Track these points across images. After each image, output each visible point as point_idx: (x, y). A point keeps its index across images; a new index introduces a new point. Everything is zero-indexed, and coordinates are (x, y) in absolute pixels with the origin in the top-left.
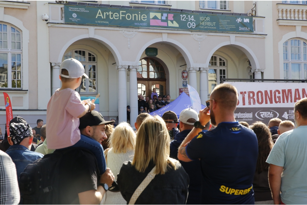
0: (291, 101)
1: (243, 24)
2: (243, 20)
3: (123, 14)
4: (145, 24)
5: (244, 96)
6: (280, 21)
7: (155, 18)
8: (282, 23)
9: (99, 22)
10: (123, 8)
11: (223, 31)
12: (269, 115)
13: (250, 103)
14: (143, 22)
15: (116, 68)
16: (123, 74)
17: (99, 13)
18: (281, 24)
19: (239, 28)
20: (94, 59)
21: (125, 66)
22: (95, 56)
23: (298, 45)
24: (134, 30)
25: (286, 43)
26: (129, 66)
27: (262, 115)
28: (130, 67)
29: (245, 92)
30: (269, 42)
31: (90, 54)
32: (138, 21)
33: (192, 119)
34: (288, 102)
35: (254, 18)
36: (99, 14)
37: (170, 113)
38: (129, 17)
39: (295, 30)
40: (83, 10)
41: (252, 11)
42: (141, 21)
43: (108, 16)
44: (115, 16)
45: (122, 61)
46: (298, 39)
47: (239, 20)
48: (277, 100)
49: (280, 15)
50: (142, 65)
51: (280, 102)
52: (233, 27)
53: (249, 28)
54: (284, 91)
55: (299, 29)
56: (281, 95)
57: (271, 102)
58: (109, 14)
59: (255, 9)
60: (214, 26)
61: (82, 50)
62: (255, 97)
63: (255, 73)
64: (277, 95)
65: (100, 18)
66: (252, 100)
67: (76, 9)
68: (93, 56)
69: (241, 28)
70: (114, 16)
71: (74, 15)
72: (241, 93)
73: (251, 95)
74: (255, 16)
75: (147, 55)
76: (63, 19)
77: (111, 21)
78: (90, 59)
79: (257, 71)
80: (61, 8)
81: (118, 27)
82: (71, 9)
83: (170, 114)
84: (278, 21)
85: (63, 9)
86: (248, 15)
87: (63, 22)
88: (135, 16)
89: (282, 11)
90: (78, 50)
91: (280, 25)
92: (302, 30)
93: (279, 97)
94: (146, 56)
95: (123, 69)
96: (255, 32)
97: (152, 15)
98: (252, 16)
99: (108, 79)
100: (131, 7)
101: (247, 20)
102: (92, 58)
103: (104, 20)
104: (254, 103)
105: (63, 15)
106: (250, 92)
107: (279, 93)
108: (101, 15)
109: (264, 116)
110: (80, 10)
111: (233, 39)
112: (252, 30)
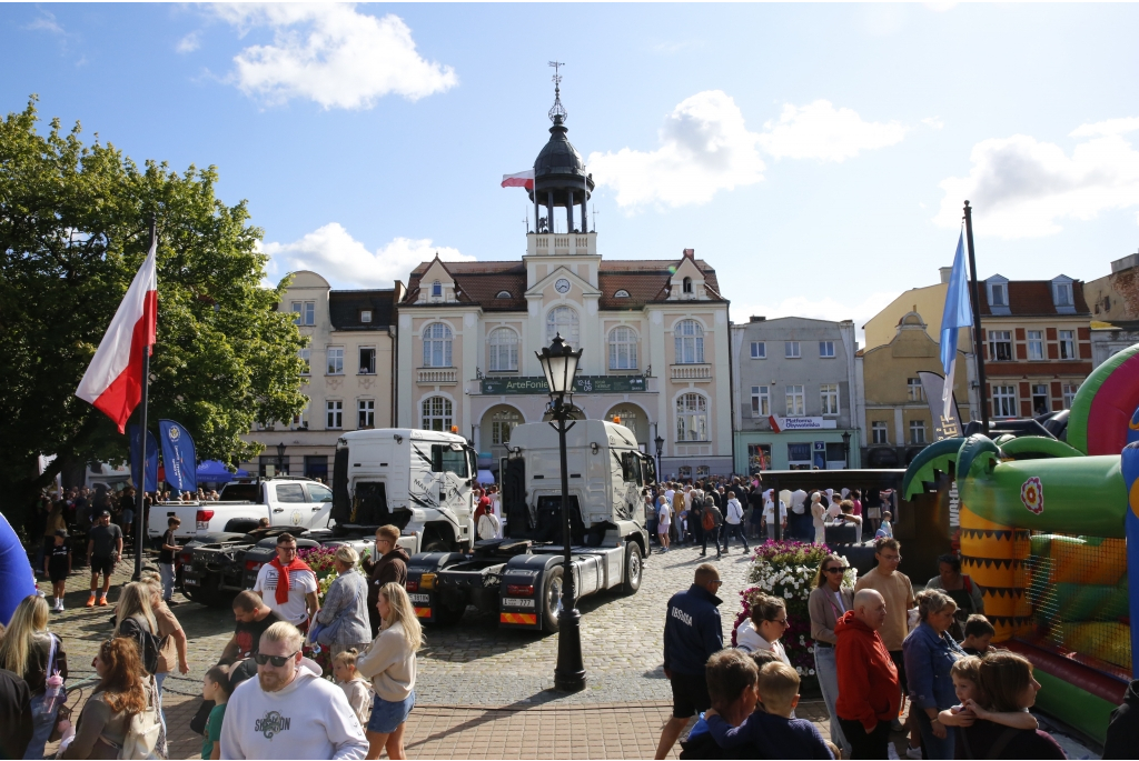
1: (636, 385)
2: (636, 382)
3: (528, 383)
6: (672, 380)
8: (674, 381)
9: (509, 391)
11: (617, 392)
17: (510, 385)
19: (631, 389)
24: (538, 395)
30: (662, 399)
32: (541, 389)
35: (647, 380)
38: (533, 385)
39: (688, 387)
40: (496, 383)
41: (645, 374)
44: (522, 385)
46: (693, 394)
47: (632, 381)
49: (673, 374)
52: (626, 387)
53: (643, 387)
55: (692, 385)
58: (517, 385)
59: (647, 373)
65: (510, 388)
67: (492, 383)
69: (634, 388)
71: (490, 388)
74: (648, 378)
76: (482, 391)
77: (518, 390)
81: (524, 394)
82: (487, 383)
84: (670, 380)
85: (481, 383)
86: (641, 377)
87: (481, 393)
88: (538, 385)
89: (675, 371)
91: (672, 384)
92: (695, 387)
96: (647, 391)
98: (645, 378)
100: (536, 377)
103: (513, 389)
105: (482, 388)
111: (626, 398)
112: (644, 389)
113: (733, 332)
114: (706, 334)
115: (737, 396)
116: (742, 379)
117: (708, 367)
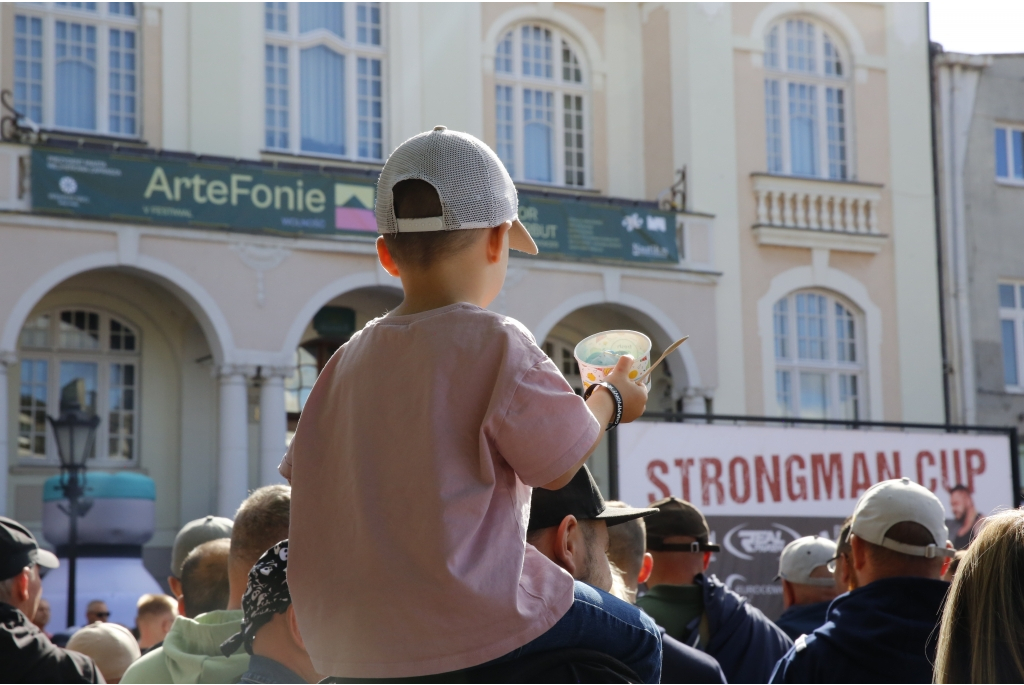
0: (842, 495)
1: (645, 236)
2: (645, 224)
3: (241, 184)
4: (318, 224)
5: (687, 472)
6: (763, 230)
7: (354, 203)
8: (768, 236)
9: (158, 210)
10: (241, 165)
11: (584, 256)
12: (770, 543)
13: (706, 499)
14: (313, 216)
15: (213, 373)
16: (235, 395)
18: (765, 240)
19: (630, 249)
20: (130, 344)
21: (245, 366)
22: (135, 332)
23: (821, 312)
24: (281, 243)
25: (782, 304)
26: (259, 369)
27: (746, 544)
28: (264, 373)
29: (691, 462)
30: (728, 297)
31: (115, 326)
32: (295, 214)
33: (912, 524)
34: (829, 496)
35: (680, 218)
36: (159, 182)
37: (673, 508)
38: (262, 196)
39: (808, 261)
41: (674, 194)
42: (306, 214)
43: (187, 193)
45: (234, 349)
46: (818, 293)
47: (632, 222)
48: (796, 489)
49: (763, 209)
50: (299, 367)
51: (805, 498)
52: (614, 243)
53: (668, 249)
54: (817, 460)
55: (821, 258)
56: (807, 473)
57: (777, 498)
58: (192, 187)
59: (680, 187)
60: (550, 239)
61: (87, 310)
62: (725, 479)
63: (685, 401)
64: (796, 472)
65: (159, 198)
66: (713, 489)
67: (74, 164)
68: (127, 330)
69: (638, 250)
70: (210, 191)
71: (68, 185)
72: (679, 463)
73: (711, 470)
74: (684, 211)
75: (320, 332)
76: (27, 196)
77: (198, 209)
78: (115, 343)
79: (691, 392)
80: (21, 160)
81: (222, 229)
82: (54, 162)
83: (676, 512)
84: (756, 231)
85: (27, 162)
86: (661, 207)
87: (24, 205)
88: (284, 197)
89: (769, 199)
90: (73, 309)
91: (763, 246)
92: (832, 264)
93: (802, 481)
94: (314, 335)
95: (238, 379)
96: (684, 264)
97: (343, 193)
98: (673, 209)
99: (179, 412)
100: (269, 164)
101: (657, 224)
102: (122, 339)
103: (173, 204)
104: (721, 499)
105: (27, 183)
106: (706, 461)
107: (802, 465)
108: (165, 188)
109: (753, 546)
110: (89, 167)
111: (612, 285)
112: (674, 256)
113: (943, 75)
114: (861, 76)
115: (961, 310)
116: (973, 250)
117: (873, 196)
